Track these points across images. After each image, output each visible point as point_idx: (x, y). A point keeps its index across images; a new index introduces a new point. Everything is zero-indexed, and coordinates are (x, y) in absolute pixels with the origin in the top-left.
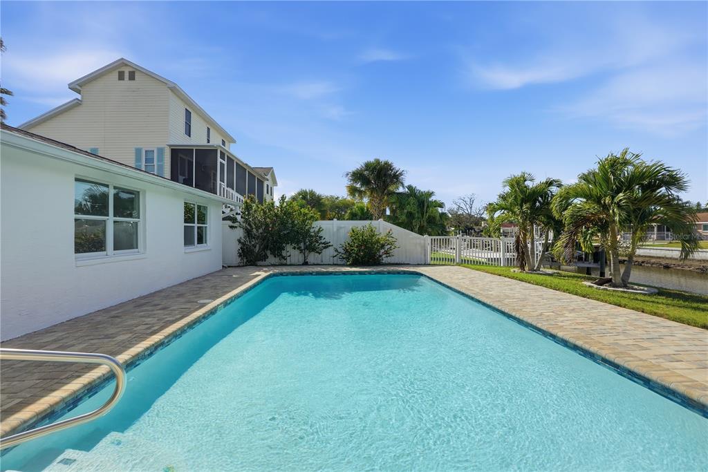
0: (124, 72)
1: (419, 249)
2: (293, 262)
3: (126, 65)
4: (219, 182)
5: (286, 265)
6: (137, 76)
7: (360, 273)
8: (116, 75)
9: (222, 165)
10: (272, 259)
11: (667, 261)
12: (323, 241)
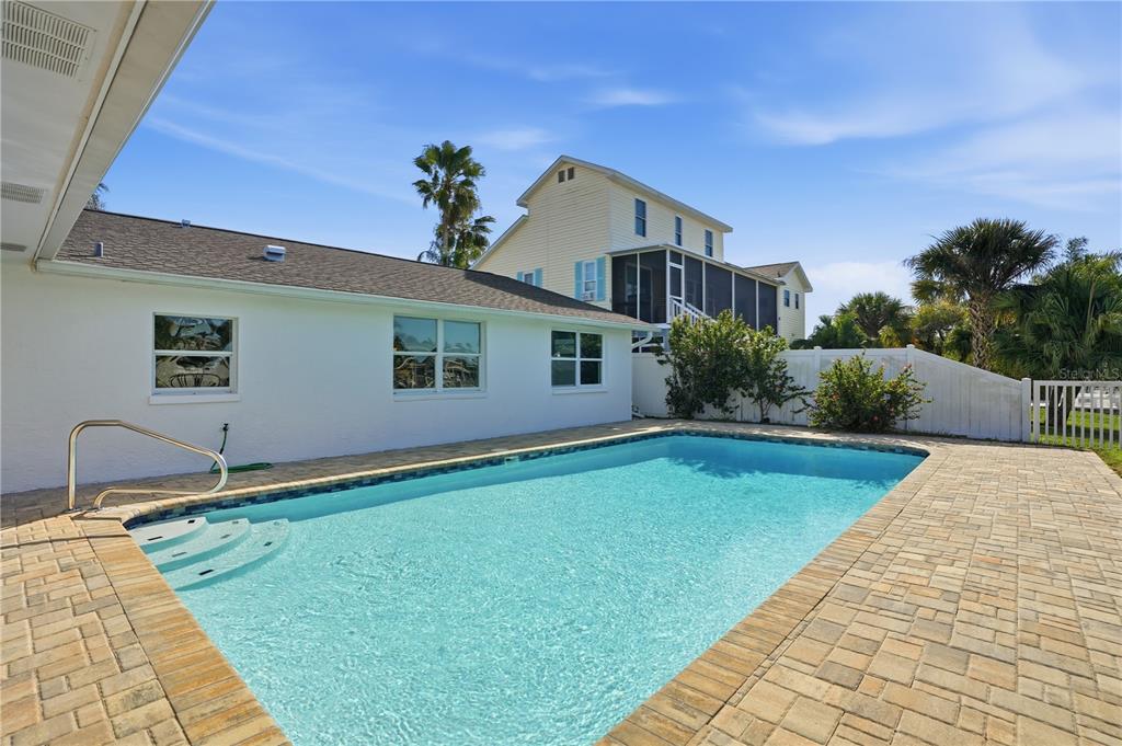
0: (564, 171)
1: (1005, 408)
2: (746, 418)
3: (565, 163)
4: (669, 296)
5: (735, 421)
6: (577, 173)
8: (556, 177)
9: (676, 273)
10: (710, 410)
12: (792, 385)
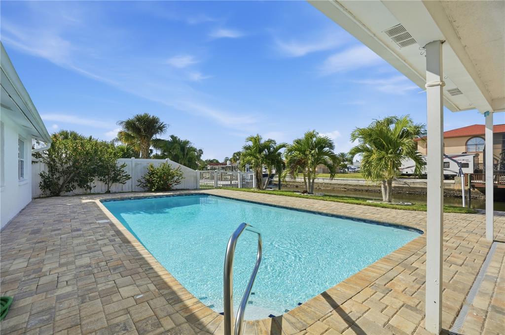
1: (193, 179)
7: (167, 196)
10: (77, 190)
11: (297, 184)
12: (125, 174)
